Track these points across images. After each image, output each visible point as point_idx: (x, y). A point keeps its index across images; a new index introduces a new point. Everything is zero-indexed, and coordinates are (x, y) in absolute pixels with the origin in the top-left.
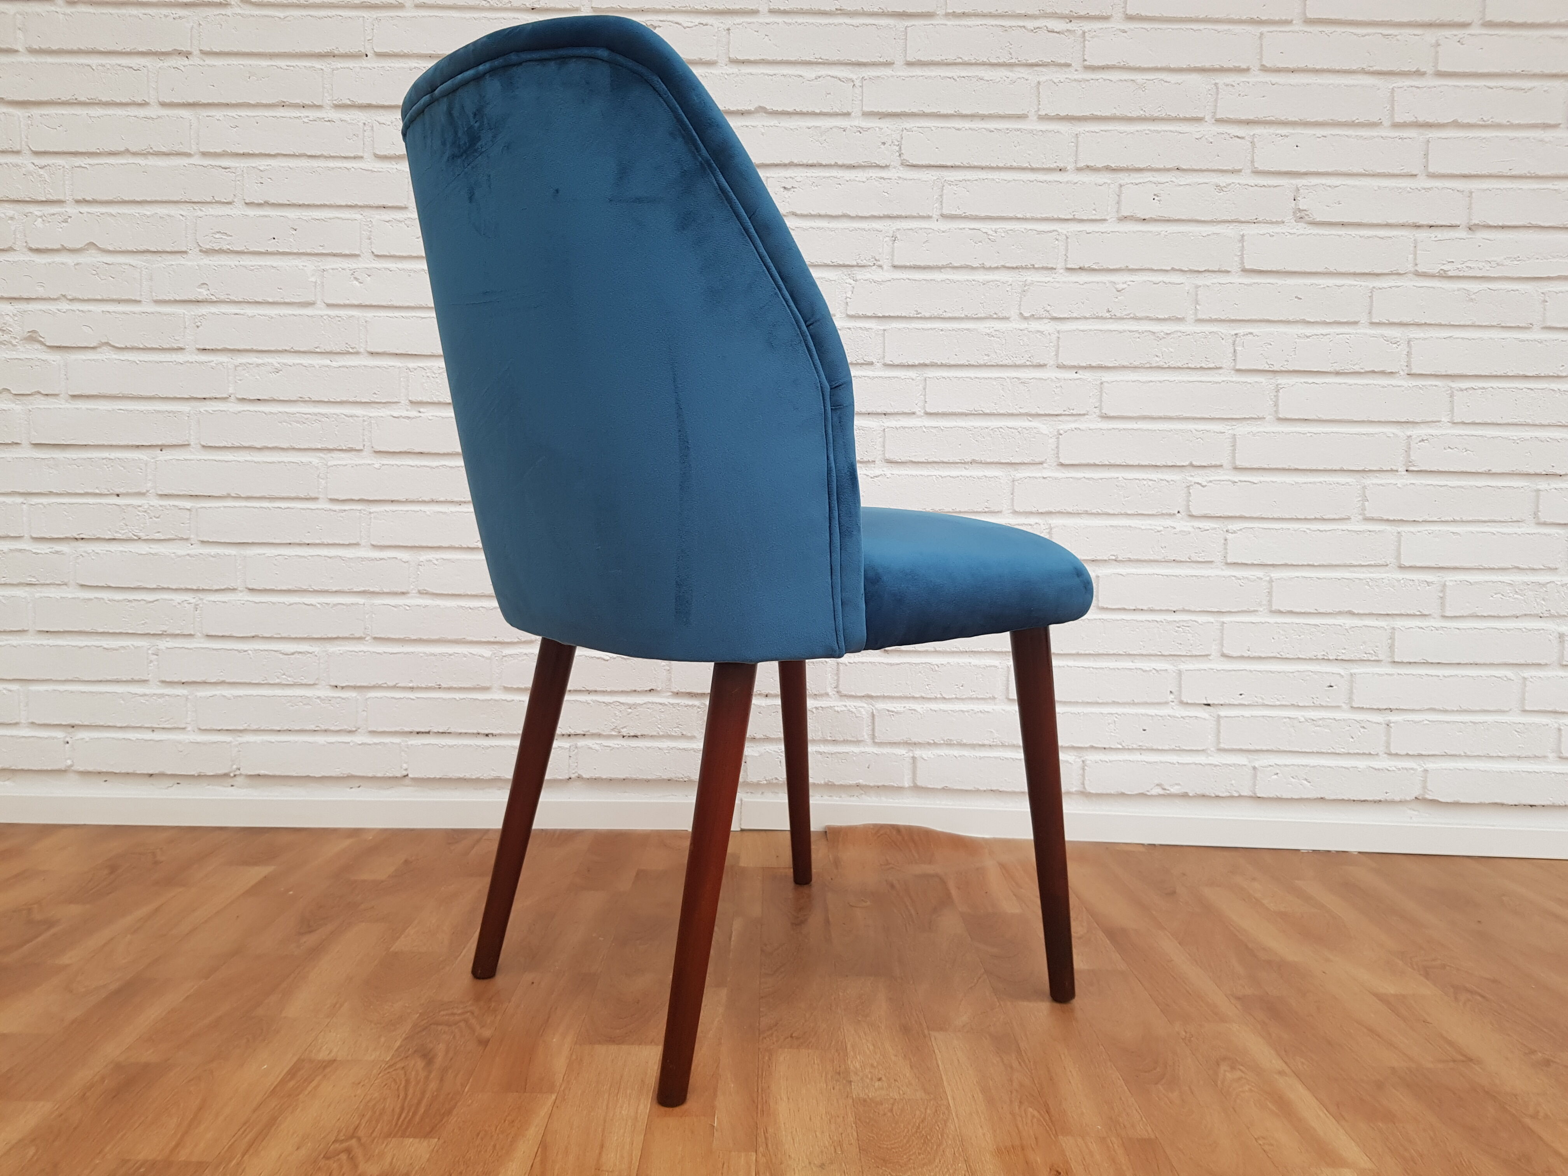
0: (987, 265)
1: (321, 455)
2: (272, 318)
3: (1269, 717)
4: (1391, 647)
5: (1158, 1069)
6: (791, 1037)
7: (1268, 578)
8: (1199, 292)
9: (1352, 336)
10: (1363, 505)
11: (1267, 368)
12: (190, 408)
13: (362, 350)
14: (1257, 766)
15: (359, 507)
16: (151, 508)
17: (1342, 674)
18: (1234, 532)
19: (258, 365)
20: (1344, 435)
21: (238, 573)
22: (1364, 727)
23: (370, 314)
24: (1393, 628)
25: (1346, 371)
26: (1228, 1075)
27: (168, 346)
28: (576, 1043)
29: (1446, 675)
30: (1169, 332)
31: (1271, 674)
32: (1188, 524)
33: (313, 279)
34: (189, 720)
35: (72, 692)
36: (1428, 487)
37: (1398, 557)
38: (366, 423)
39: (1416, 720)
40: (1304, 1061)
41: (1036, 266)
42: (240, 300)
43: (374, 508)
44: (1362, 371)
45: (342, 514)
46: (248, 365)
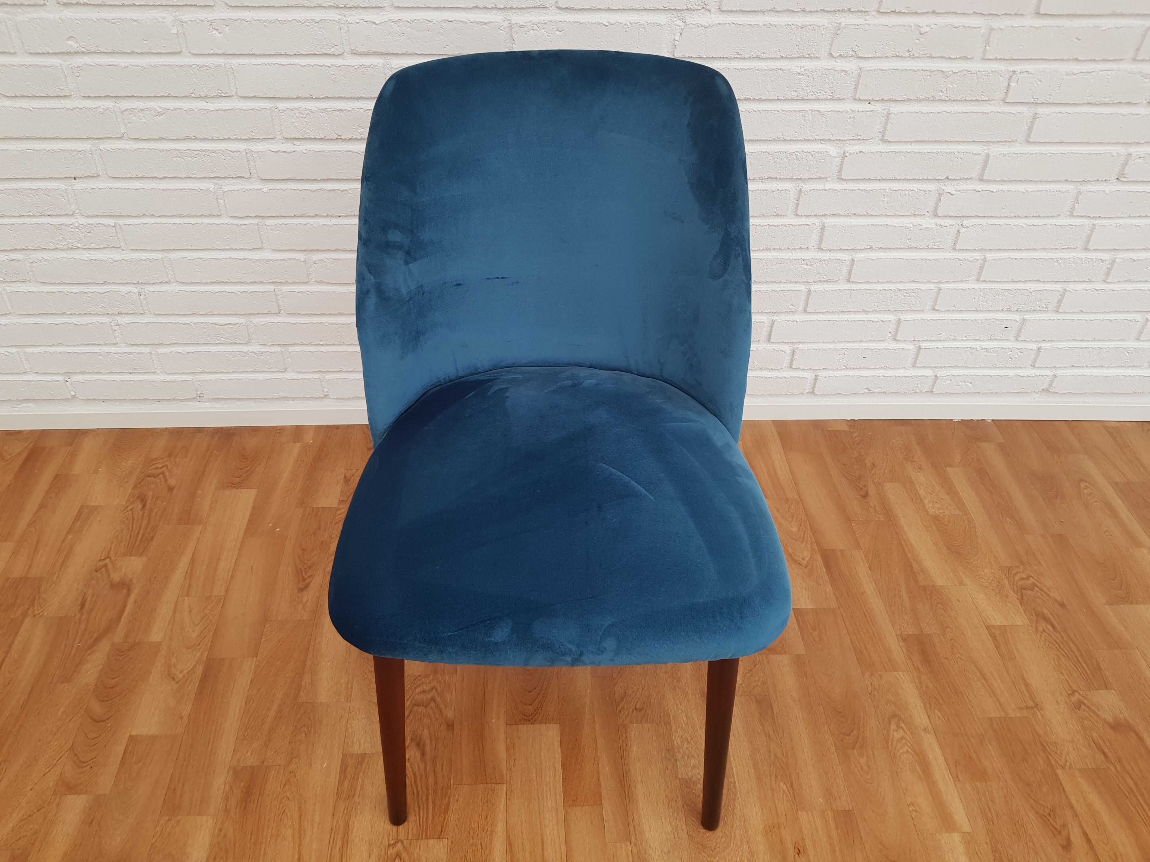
0: (808, 9)
1: (216, 181)
2: (145, 68)
3: (956, 347)
4: (1060, 302)
5: (855, 732)
6: (636, 709)
7: (983, 257)
8: (992, 35)
9: (1113, 72)
10: (1074, 205)
11: (1032, 101)
12: (90, 146)
13: (233, 93)
14: (938, 375)
15: (256, 221)
16: (82, 226)
17: (1018, 320)
18: (967, 227)
19: (141, 110)
20: (1077, 155)
21: (168, 270)
22: (1021, 352)
23: (236, 61)
24: (1065, 289)
25: (1097, 103)
26: (895, 734)
27: (55, 95)
28: (507, 724)
29: (1092, 319)
30: (956, 71)
31: (965, 321)
32: (933, 221)
33: (174, 31)
34: (156, 366)
35: (60, 353)
36: (1129, 193)
37: (1088, 241)
38: (249, 155)
39: (1061, 347)
40: (940, 715)
41: (852, 10)
42: (110, 51)
43: (268, 222)
44: (1111, 102)
45: (243, 227)
46: (134, 110)
